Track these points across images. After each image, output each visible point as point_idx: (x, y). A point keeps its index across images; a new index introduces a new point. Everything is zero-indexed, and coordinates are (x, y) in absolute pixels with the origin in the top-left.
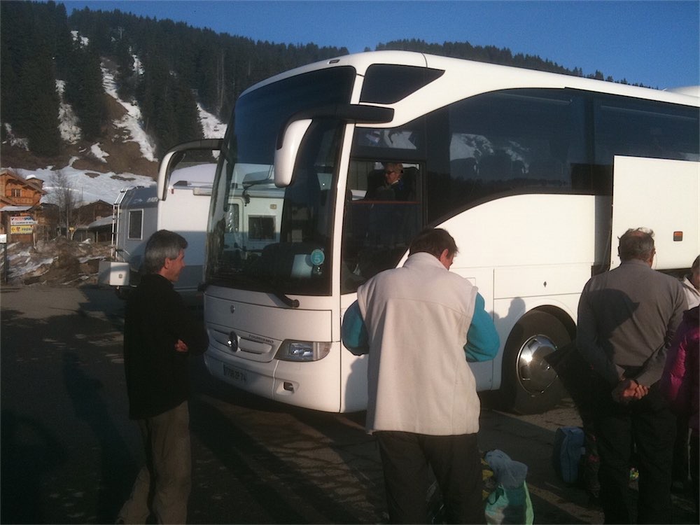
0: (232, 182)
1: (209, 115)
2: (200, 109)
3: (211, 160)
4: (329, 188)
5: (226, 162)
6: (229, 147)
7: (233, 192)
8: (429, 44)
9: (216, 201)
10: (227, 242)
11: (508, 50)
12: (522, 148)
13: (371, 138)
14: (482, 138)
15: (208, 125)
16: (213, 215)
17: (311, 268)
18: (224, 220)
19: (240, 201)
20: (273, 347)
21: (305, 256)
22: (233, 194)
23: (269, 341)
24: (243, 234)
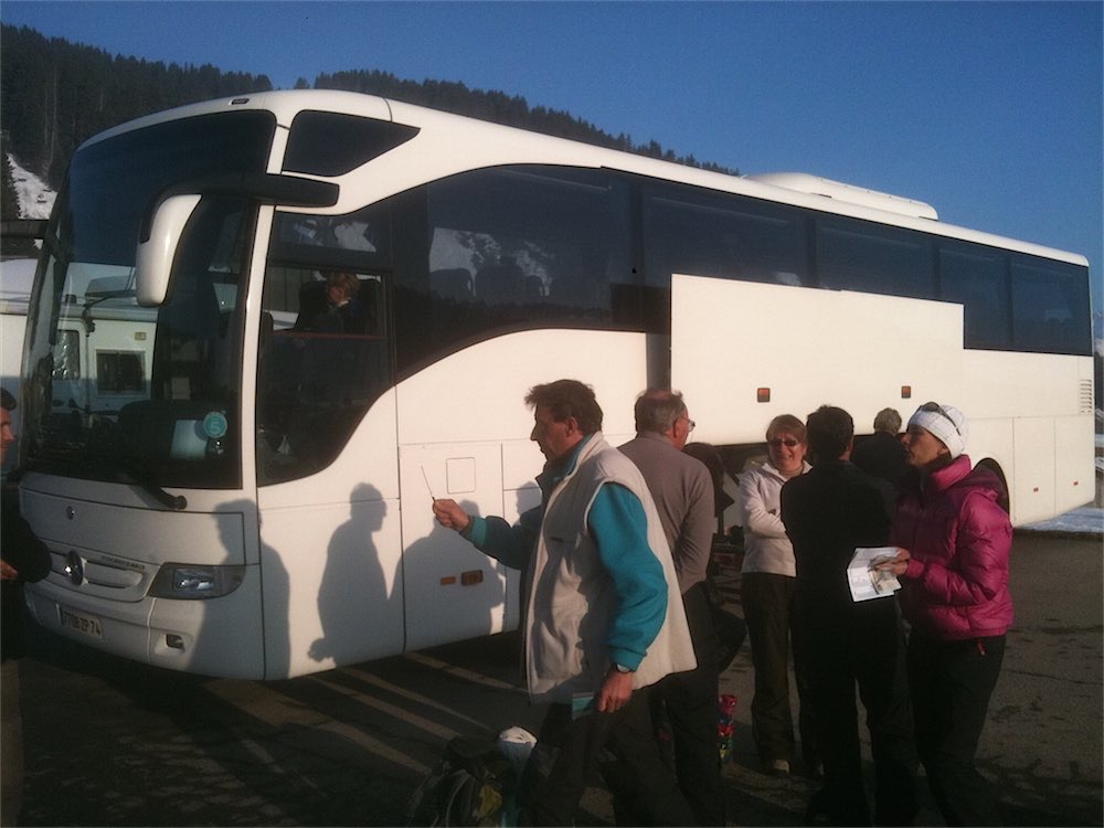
0: (65, 293)
1: (30, 175)
2: (13, 164)
3: (29, 252)
4: (233, 306)
5: (52, 260)
6: (58, 234)
7: (67, 309)
8: (401, 80)
9: (35, 323)
10: (56, 396)
13: (302, 230)
15: (26, 192)
16: (31, 348)
17: (204, 443)
18: (51, 356)
19: (78, 326)
20: (145, 576)
21: (194, 422)
22: (66, 313)
23: (136, 566)
24: (87, 381)
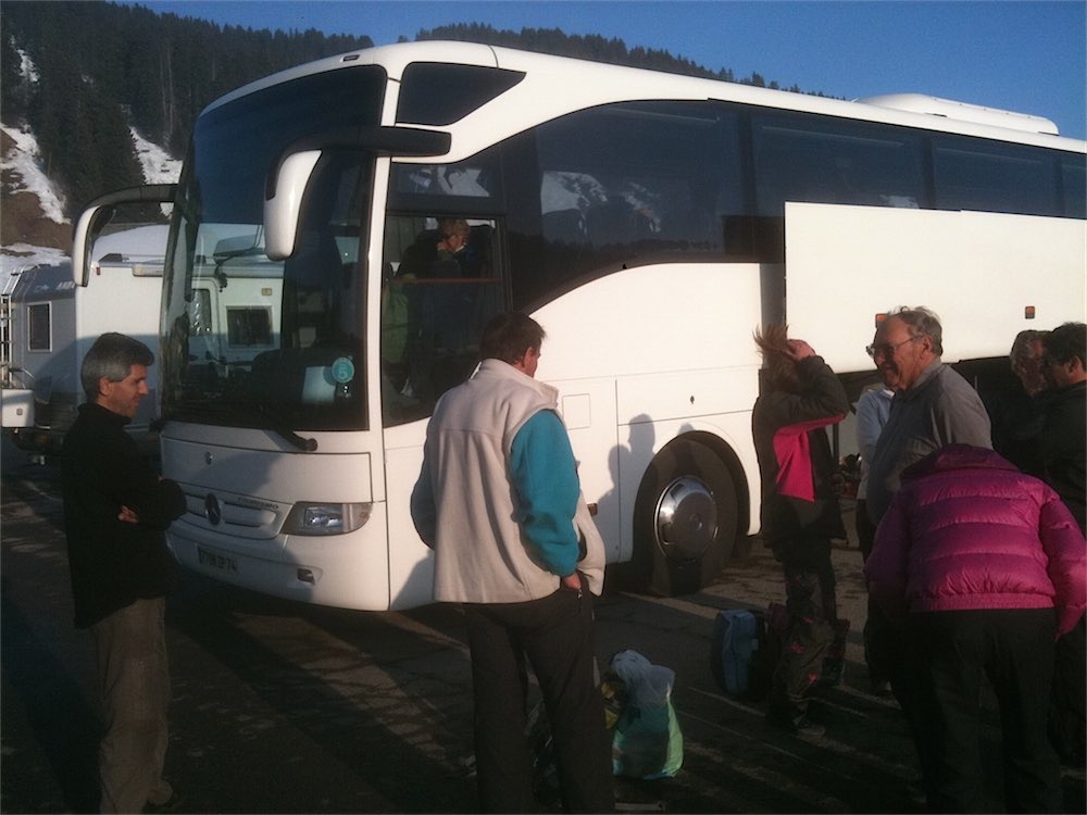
0: (197, 254)
1: (152, 146)
2: (136, 136)
3: (157, 219)
4: (356, 260)
5: (184, 222)
6: (187, 197)
7: (199, 269)
8: (499, 31)
9: (171, 283)
10: (192, 351)
11: (621, 40)
12: (649, 194)
13: (417, 179)
14: (588, 178)
15: (151, 163)
16: (168, 306)
17: (333, 388)
18: (186, 315)
19: (211, 285)
20: (278, 515)
21: (323, 368)
22: (200, 273)
23: (271, 506)
24: (219, 336)
